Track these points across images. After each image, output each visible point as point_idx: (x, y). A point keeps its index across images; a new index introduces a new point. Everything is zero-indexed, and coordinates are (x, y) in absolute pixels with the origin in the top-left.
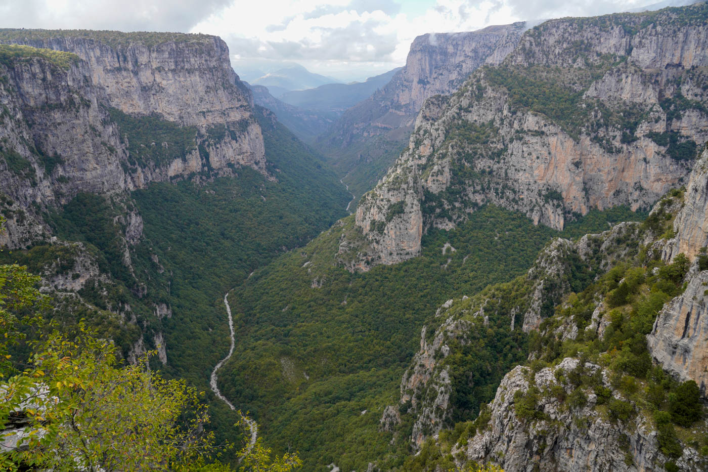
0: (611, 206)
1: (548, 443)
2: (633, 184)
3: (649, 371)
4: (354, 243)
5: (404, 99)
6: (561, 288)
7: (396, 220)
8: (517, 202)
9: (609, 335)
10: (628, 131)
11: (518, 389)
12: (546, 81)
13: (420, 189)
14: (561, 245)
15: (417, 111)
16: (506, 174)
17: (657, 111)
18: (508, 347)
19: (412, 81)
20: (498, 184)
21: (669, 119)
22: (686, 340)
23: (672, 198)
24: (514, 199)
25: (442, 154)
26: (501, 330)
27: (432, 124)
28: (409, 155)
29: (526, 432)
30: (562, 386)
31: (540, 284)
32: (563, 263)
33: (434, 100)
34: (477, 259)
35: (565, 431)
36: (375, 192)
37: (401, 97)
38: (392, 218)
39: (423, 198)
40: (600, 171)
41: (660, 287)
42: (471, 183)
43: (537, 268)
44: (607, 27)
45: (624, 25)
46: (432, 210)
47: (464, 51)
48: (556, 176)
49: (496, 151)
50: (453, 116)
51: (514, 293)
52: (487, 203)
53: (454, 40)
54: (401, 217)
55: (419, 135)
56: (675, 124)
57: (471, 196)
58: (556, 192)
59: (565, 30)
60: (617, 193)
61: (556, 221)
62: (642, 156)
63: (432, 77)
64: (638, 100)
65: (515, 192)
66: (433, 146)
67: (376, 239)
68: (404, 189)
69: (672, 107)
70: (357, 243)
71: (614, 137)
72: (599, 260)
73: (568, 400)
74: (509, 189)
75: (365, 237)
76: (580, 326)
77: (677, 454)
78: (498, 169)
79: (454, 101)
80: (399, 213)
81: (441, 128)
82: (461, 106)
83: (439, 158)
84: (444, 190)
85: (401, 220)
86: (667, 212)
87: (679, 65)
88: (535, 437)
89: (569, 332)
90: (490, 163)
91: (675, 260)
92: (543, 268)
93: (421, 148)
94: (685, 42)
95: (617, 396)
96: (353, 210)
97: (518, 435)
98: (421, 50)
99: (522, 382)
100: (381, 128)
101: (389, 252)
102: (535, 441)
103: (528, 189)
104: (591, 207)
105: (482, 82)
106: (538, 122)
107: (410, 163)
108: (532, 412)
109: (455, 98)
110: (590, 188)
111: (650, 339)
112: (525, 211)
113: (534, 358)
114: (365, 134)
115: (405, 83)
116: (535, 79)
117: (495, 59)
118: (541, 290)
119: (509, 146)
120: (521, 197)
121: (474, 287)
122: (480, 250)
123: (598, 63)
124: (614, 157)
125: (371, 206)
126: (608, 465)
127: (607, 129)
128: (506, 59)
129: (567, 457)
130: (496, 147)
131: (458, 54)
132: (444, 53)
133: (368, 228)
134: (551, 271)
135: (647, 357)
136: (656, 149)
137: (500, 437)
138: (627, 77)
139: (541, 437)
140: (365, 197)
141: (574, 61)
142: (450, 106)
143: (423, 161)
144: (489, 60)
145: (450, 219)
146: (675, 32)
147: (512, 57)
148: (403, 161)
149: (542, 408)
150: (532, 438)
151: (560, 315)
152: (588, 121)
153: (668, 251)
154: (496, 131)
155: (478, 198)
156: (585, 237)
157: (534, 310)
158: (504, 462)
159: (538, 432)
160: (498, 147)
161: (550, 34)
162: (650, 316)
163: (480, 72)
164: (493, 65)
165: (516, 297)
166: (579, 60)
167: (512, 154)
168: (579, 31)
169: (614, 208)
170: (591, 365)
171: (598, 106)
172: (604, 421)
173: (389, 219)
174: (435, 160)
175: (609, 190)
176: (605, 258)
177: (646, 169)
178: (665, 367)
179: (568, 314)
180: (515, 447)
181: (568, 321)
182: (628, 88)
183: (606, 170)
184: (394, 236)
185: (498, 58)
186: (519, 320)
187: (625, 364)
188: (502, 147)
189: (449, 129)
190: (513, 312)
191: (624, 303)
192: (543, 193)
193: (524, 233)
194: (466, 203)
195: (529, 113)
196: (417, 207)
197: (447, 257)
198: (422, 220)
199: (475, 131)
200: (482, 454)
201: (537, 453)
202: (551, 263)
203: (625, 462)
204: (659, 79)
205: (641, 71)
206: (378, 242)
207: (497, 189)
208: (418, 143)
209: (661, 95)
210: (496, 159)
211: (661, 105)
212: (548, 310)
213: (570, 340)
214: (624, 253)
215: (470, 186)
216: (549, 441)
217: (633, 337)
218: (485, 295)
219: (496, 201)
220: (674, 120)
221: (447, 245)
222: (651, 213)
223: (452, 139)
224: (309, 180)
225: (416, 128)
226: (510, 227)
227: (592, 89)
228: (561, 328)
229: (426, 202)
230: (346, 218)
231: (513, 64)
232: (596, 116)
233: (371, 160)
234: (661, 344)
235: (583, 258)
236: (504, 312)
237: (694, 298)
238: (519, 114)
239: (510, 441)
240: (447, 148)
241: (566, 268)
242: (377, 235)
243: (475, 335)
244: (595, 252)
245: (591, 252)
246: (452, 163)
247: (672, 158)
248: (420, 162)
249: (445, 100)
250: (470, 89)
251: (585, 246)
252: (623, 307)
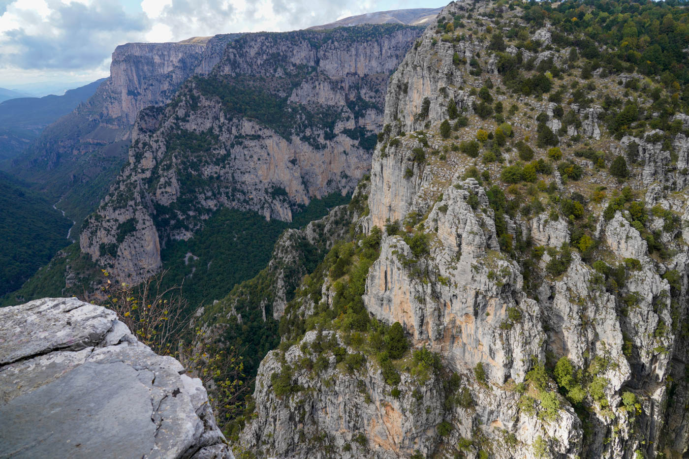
0: (326, 194)
1: (307, 410)
2: (339, 174)
3: (368, 325)
4: (84, 273)
5: (114, 111)
6: (299, 272)
7: (128, 239)
8: (247, 203)
9: (337, 303)
10: (328, 130)
11: (273, 371)
12: (253, 89)
13: (149, 203)
14: (292, 235)
15: (133, 123)
16: (233, 177)
17: (346, 112)
18: (264, 337)
19: (121, 93)
20: (227, 188)
21: (356, 118)
22: (388, 292)
23: (365, 182)
24: (245, 200)
25: (166, 165)
26: (255, 323)
27: (150, 136)
28: (131, 170)
29: (287, 407)
30: (308, 357)
31: (281, 273)
32: (297, 251)
33: (148, 111)
34: (221, 263)
35: (318, 394)
36: (99, 213)
37: (110, 109)
38: (124, 238)
39: (155, 212)
40: (312, 165)
41: (365, 255)
42: (201, 190)
43: (275, 259)
44: (296, 41)
45: (309, 39)
46: (166, 222)
47: (172, 61)
48: (278, 174)
49: (219, 157)
50: (171, 126)
51: (259, 287)
52: (220, 207)
53: (158, 50)
54: (133, 236)
55: (138, 148)
56: (361, 122)
57: (203, 202)
58: (280, 188)
59: (263, 43)
60: (329, 182)
61: (285, 214)
62: (342, 150)
63: (142, 87)
64: (331, 103)
65: (244, 193)
66: (155, 158)
67: (109, 264)
68: (131, 206)
69: (357, 108)
70: (87, 272)
71: (319, 135)
72: (324, 241)
73: (315, 367)
74: (239, 191)
75: (96, 264)
76: (316, 302)
77: (397, 381)
78: (225, 174)
79: (170, 111)
80: (130, 231)
81: (161, 139)
82: (177, 116)
83: (164, 170)
84: (175, 201)
85: (135, 238)
86: (364, 194)
87: (355, 74)
88: (295, 409)
89: (309, 309)
90: (217, 169)
91: (372, 231)
92: (280, 258)
93: (143, 161)
94: (356, 55)
95: (350, 351)
96: (76, 236)
97: (281, 412)
98: (125, 61)
99: (275, 365)
100: (94, 144)
101: (127, 274)
102: (296, 412)
103: (256, 189)
104: (311, 197)
105: (195, 91)
106: (253, 127)
107: (133, 179)
108: (289, 388)
109: (170, 108)
110: (308, 181)
111: (365, 298)
112: (256, 210)
113: (285, 340)
114: (75, 152)
115: (113, 95)
116: (244, 87)
117: (204, 69)
118: (283, 279)
119: (231, 151)
120: (251, 197)
121: (223, 289)
122: (222, 253)
123: (294, 73)
124: (321, 152)
125: (97, 229)
126: (354, 409)
127: (312, 129)
128: (214, 69)
129: (324, 415)
130: (219, 153)
131: (166, 65)
132: (150, 62)
133: (98, 253)
134: (288, 259)
135: (365, 312)
136: (351, 143)
137: (266, 421)
138: (319, 84)
139: (300, 407)
140: (87, 220)
141: (275, 71)
142: (165, 116)
143: (148, 174)
144: (199, 70)
145: (187, 229)
146: (348, 47)
147: (219, 67)
148: (125, 178)
149: (296, 381)
150: (293, 410)
151: (299, 296)
152: (295, 123)
153: (366, 225)
154: (216, 137)
155: (211, 204)
156: (310, 225)
157: (280, 298)
158: (274, 441)
159: (297, 403)
160: (221, 153)
161: (250, 47)
162: (362, 280)
163: (191, 82)
164: (203, 75)
165: (262, 290)
166: (279, 70)
167: (235, 159)
168: (275, 45)
169: (329, 196)
170: (327, 332)
171: (301, 110)
172: (345, 375)
173: (121, 239)
174: (161, 172)
175: (322, 181)
176: (329, 239)
177: (346, 160)
178: (378, 317)
179: (305, 294)
180: (281, 424)
181: (307, 300)
182: (322, 93)
183: (317, 164)
184: (129, 257)
185: (207, 69)
186: (269, 310)
187: (351, 324)
188: (225, 152)
189: (170, 140)
190: (263, 304)
191: (343, 274)
192: (270, 190)
193: (259, 230)
194: (200, 211)
195: (244, 119)
196: (150, 223)
197: (191, 266)
198: (157, 234)
199: (196, 139)
200: (254, 442)
201: (300, 422)
202: (287, 252)
203: (365, 401)
204: (343, 85)
205: (329, 78)
206: (112, 266)
207: (227, 193)
208: (139, 157)
209: (347, 99)
210: (221, 165)
211: (349, 107)
212: (290, 294)
213: (311, 316)
214: (342, 232)
215: (200, 193)
216: (307, 408)
217: (353, 300)
218: (234, 294)
219: (228, 204)
220: (360, 118)
221: (189, 255)
222: (353, 197)
223: (174, 149)
224: (10, 211)
225: (133, 141)
226: (246, 226)
227: (294, 95)
228: (302, 308)
229: (158, 215)
230: (67, 248)
231: (222, 74)
232: (301, 119)
233: (88, 179)
234: (373, 300)
235: (312, 242)
236: (254, 306)
237: (387, 259)
238: (235, 120)
239: (275, 420)
240: (171, 159)
241: (300, 254)
242: (110, 259)
243: (231, 335)
244: (321, 235)
245: (317, 236)
246: (179, 173)
247: (364, 148)
248: (144, 176)
249: (160, 110)
250: (184, 99)
251: (312, 232)
252: (342, 278)
